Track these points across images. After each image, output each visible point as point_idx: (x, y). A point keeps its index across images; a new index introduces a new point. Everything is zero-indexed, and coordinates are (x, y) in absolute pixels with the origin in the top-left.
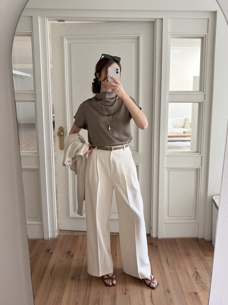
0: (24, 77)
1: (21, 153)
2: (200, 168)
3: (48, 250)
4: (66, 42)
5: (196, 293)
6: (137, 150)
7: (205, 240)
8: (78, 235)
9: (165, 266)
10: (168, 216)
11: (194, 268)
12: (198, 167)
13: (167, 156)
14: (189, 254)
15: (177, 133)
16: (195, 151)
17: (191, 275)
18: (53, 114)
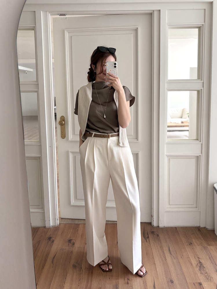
0: (26, 72)
1: (25, 142)
2: (200, 155)
3: (50, 238)
4: (67, 35)
5: (200, 284)
6: (137, 138)
7: (207, 229)
8: (79, 223)
9: (167, 255)
10: (169, 204)
11: (197, 258)
12: (198, 155)
13: (167, 144)
14: (191, 243)
15: (176, 123)
16: (195, 138)
17: (194, 265)
18: (54, 106)
